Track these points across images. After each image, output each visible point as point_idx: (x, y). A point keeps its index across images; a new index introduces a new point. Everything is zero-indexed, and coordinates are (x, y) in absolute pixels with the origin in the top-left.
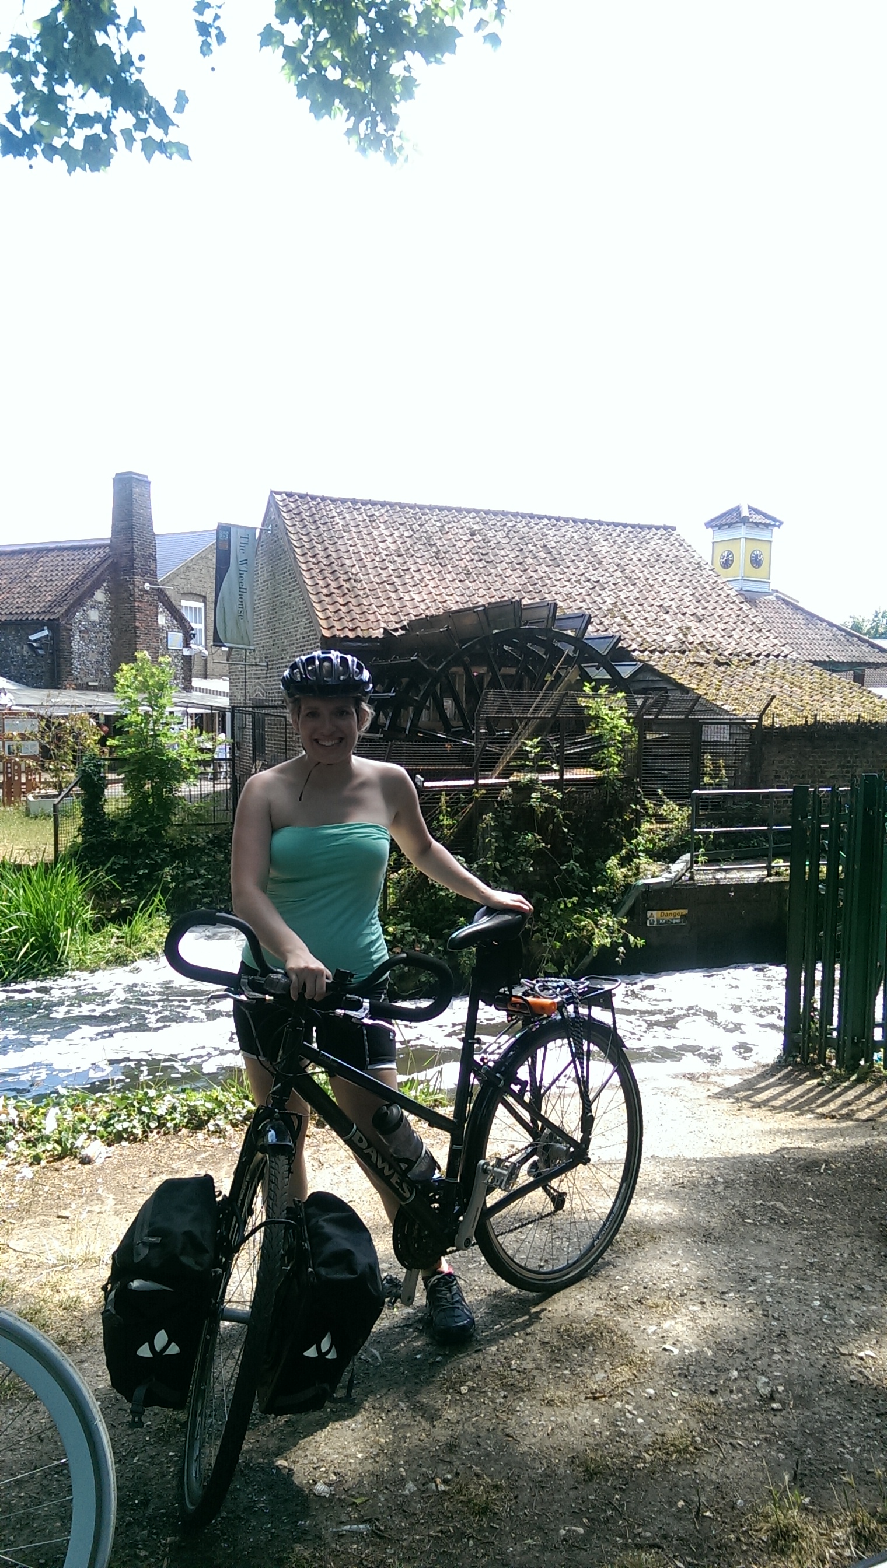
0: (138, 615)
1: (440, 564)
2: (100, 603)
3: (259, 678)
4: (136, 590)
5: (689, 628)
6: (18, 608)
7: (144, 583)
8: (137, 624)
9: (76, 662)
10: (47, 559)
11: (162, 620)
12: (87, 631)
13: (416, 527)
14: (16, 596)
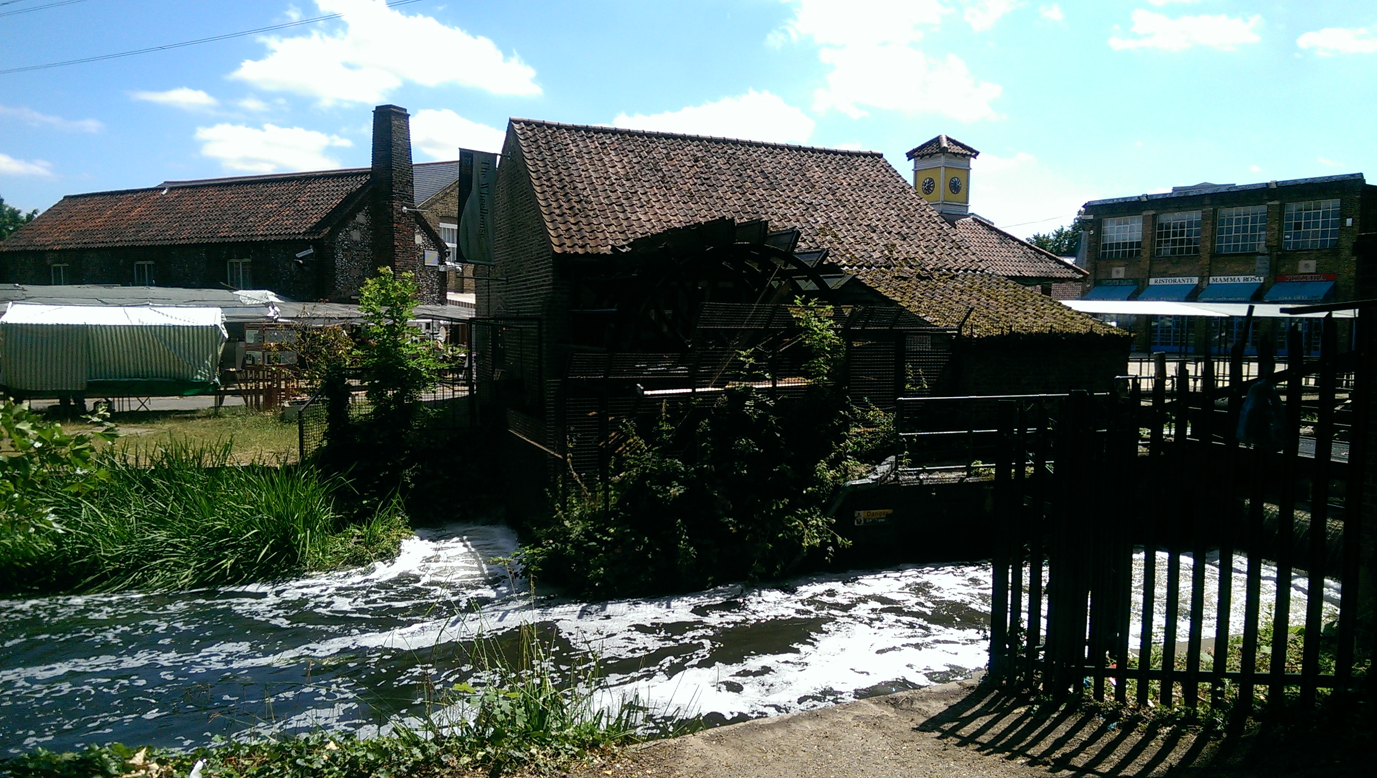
0: (396, 236)
1: (666, 187)
2: (362, 224)
3: (500, 292)
4: (395, 213)
5: (894, 245)
6: (286, 229)
7: (402, 207)
8: (396, 243)
9: (339, 278)
10: (314, 185)
11: (419, 239)
12: (349, 249)
13: (644, 154)
14: (285, 218)
